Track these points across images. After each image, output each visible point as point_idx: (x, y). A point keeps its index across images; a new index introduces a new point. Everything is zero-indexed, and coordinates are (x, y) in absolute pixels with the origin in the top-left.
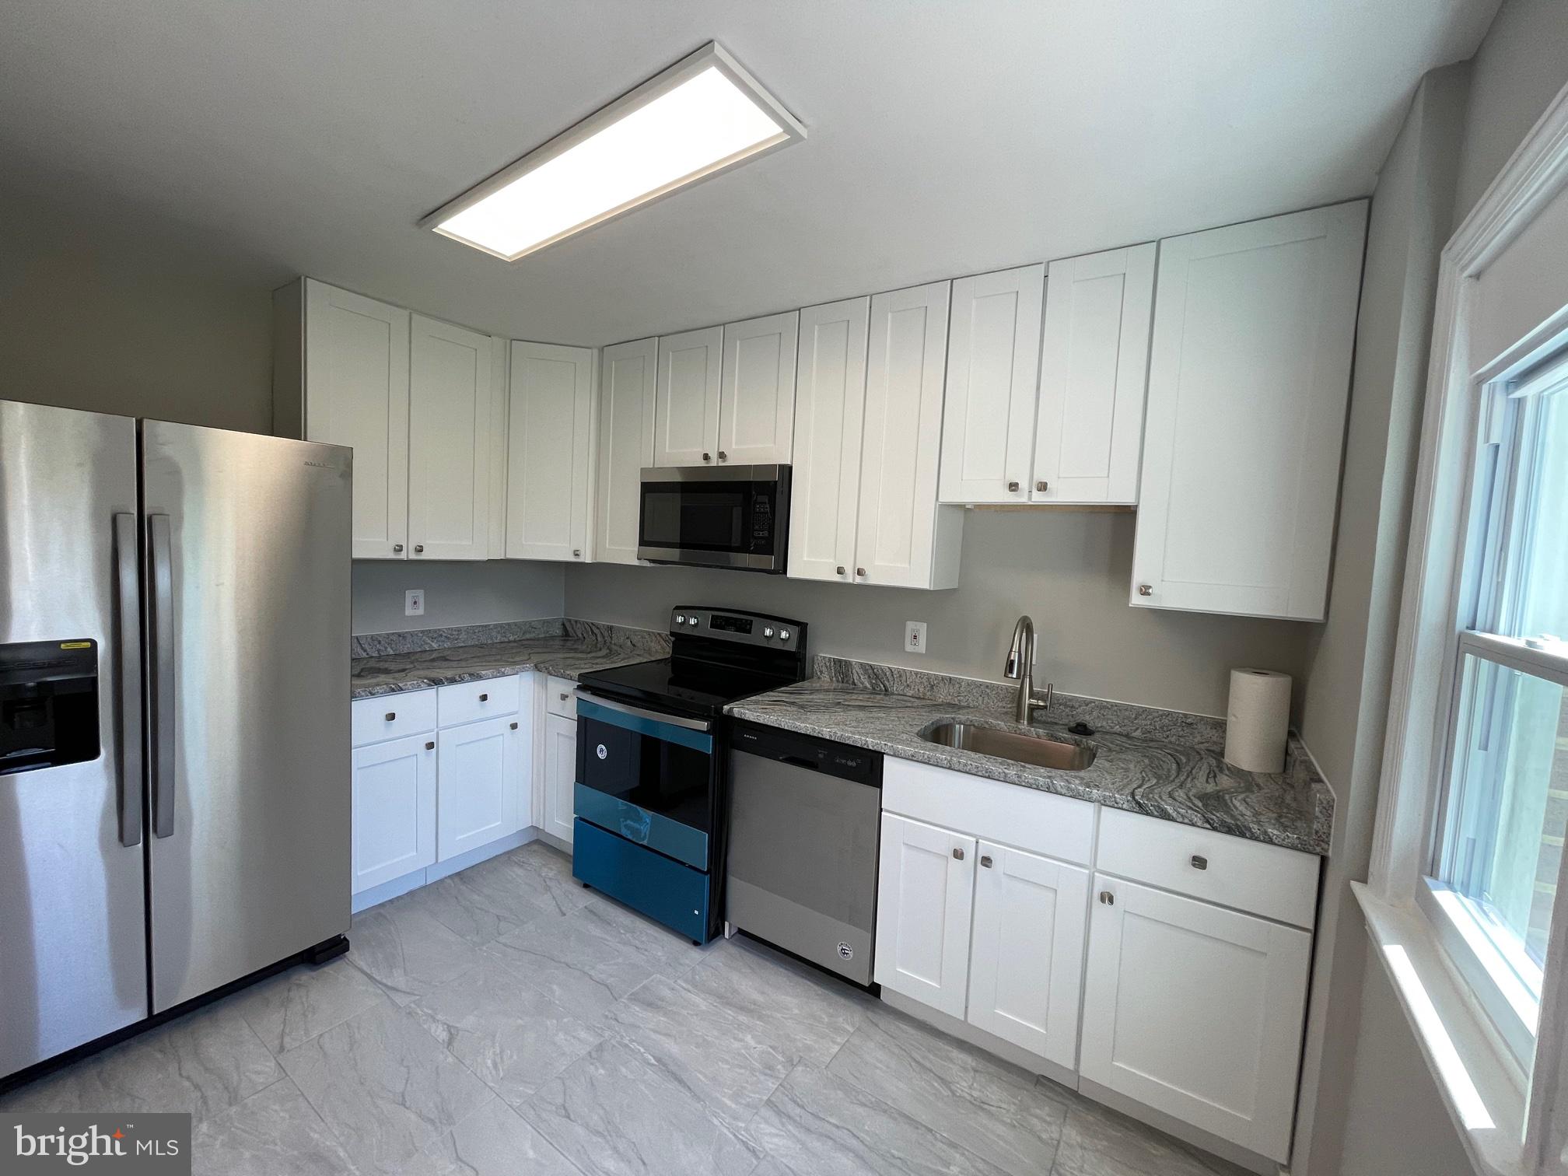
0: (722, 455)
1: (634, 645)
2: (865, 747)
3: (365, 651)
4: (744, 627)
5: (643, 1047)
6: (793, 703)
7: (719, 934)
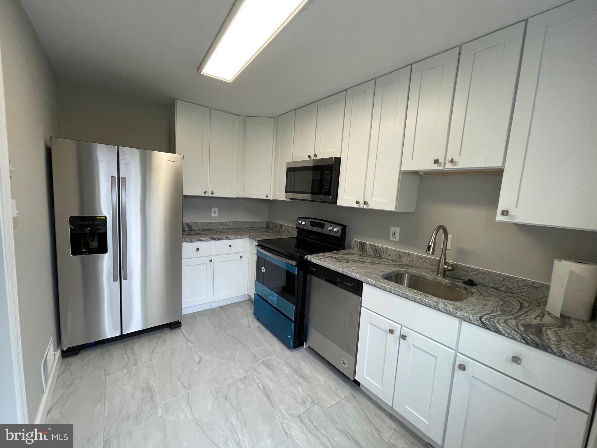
0: (315, 155)
1: (288, 232)
2: (355, 278)
3: (198, 227)
4: (322, 226)
5: (260, 381)
6: (334, 258)
7: (302, 346)
